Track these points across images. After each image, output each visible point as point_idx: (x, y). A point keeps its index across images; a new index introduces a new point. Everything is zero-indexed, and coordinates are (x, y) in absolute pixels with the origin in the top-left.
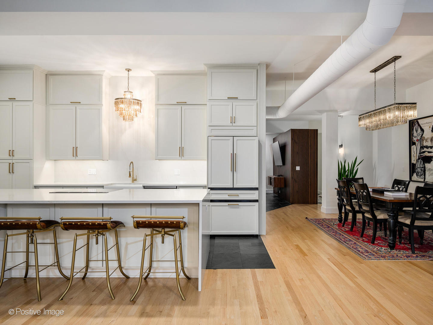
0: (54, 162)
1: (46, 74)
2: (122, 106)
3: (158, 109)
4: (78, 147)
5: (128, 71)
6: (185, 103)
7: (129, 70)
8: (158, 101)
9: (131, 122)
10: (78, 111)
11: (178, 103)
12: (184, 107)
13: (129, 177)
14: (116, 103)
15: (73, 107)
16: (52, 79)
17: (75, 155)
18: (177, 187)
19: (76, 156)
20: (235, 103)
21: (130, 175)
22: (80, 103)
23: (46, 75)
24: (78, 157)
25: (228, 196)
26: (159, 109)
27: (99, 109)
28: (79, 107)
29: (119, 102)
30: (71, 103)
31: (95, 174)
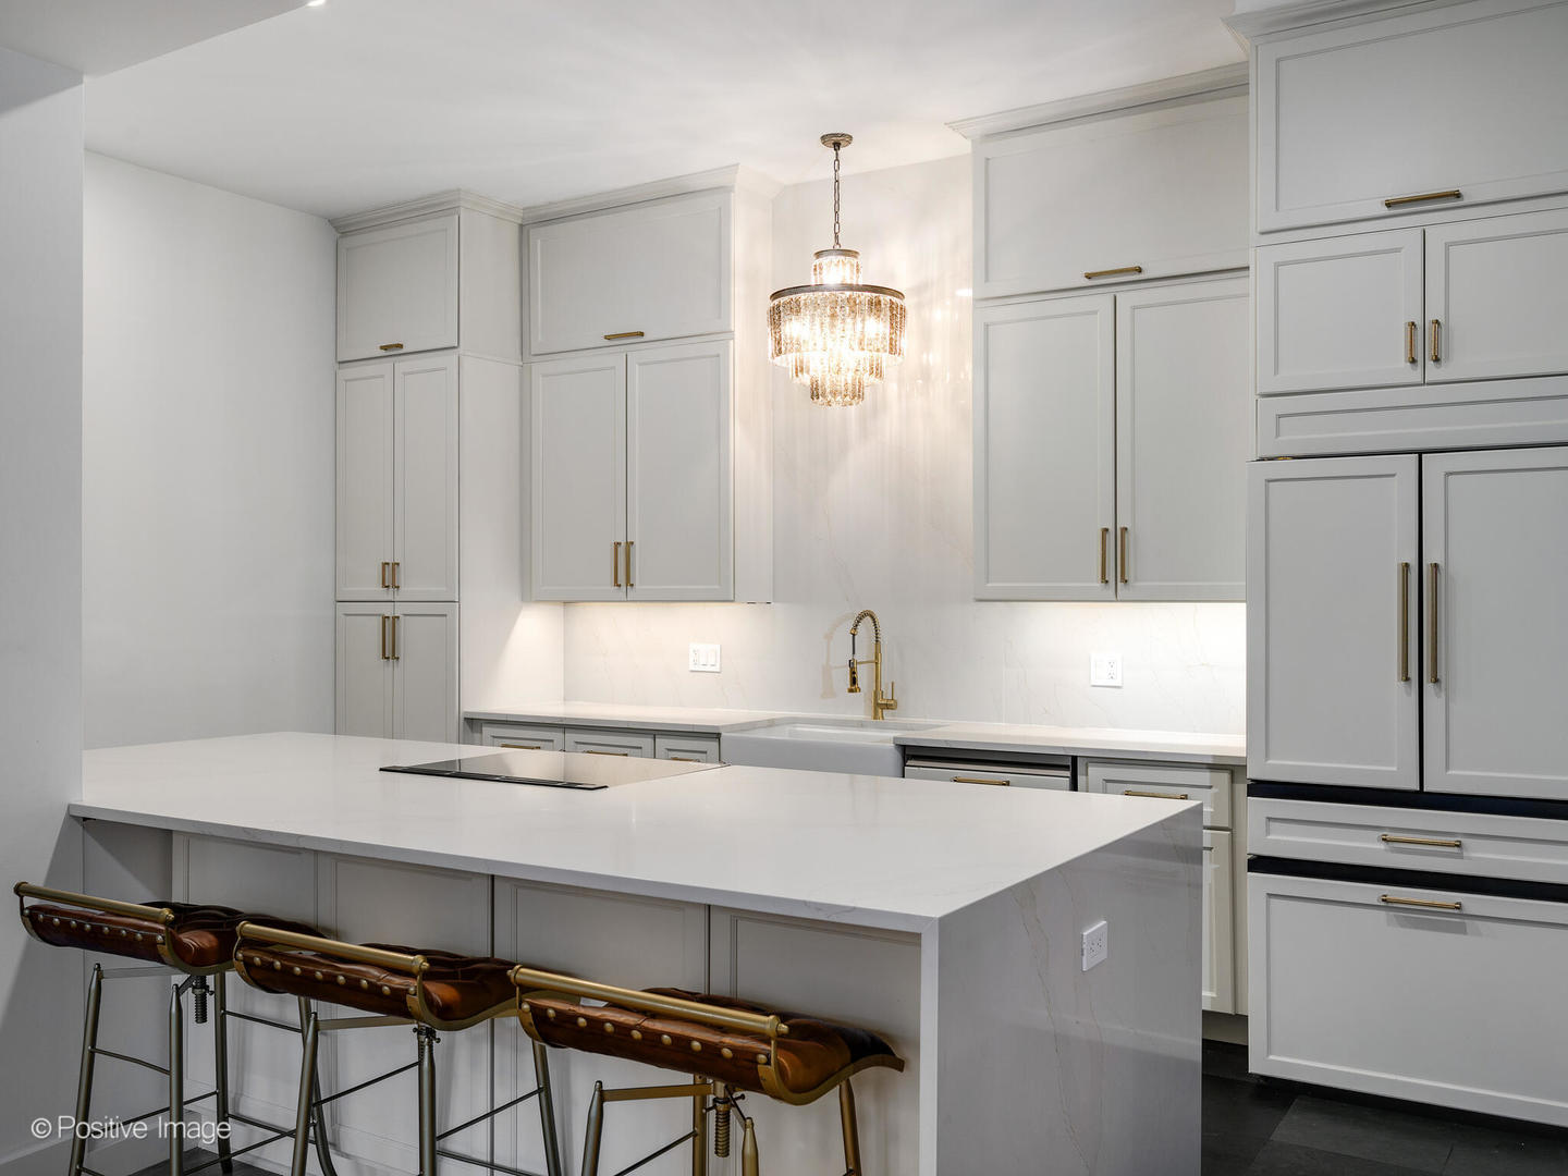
0: (560, 609)
1: (520, 222)
2: (793, 328)
3: (987, 326)
4: (637, 543)
5: (837, 146)
6: (1133, 275)
7: (836, 142)
8: (987, 280)
9: (854, 407)
10: (635, 370)
11: (1097, 279)
12: (1128, 298)
13: (851, 691)
14: (775, 317)
15: (614, 358)
16: (539, 241)
17: (622, 579)
18: (1074, 759)
19: (630, 584)
20: (1443, 227)
21: (854, 681)
22: (642, 334)
23: (521, 226)
24: (637, 586)
25: (1382, 846)
26: (994, 324)
27: (718, 356)
28: (638, 353)
29: (781, 308)
30: (608, 338)
31: (717, 669)
